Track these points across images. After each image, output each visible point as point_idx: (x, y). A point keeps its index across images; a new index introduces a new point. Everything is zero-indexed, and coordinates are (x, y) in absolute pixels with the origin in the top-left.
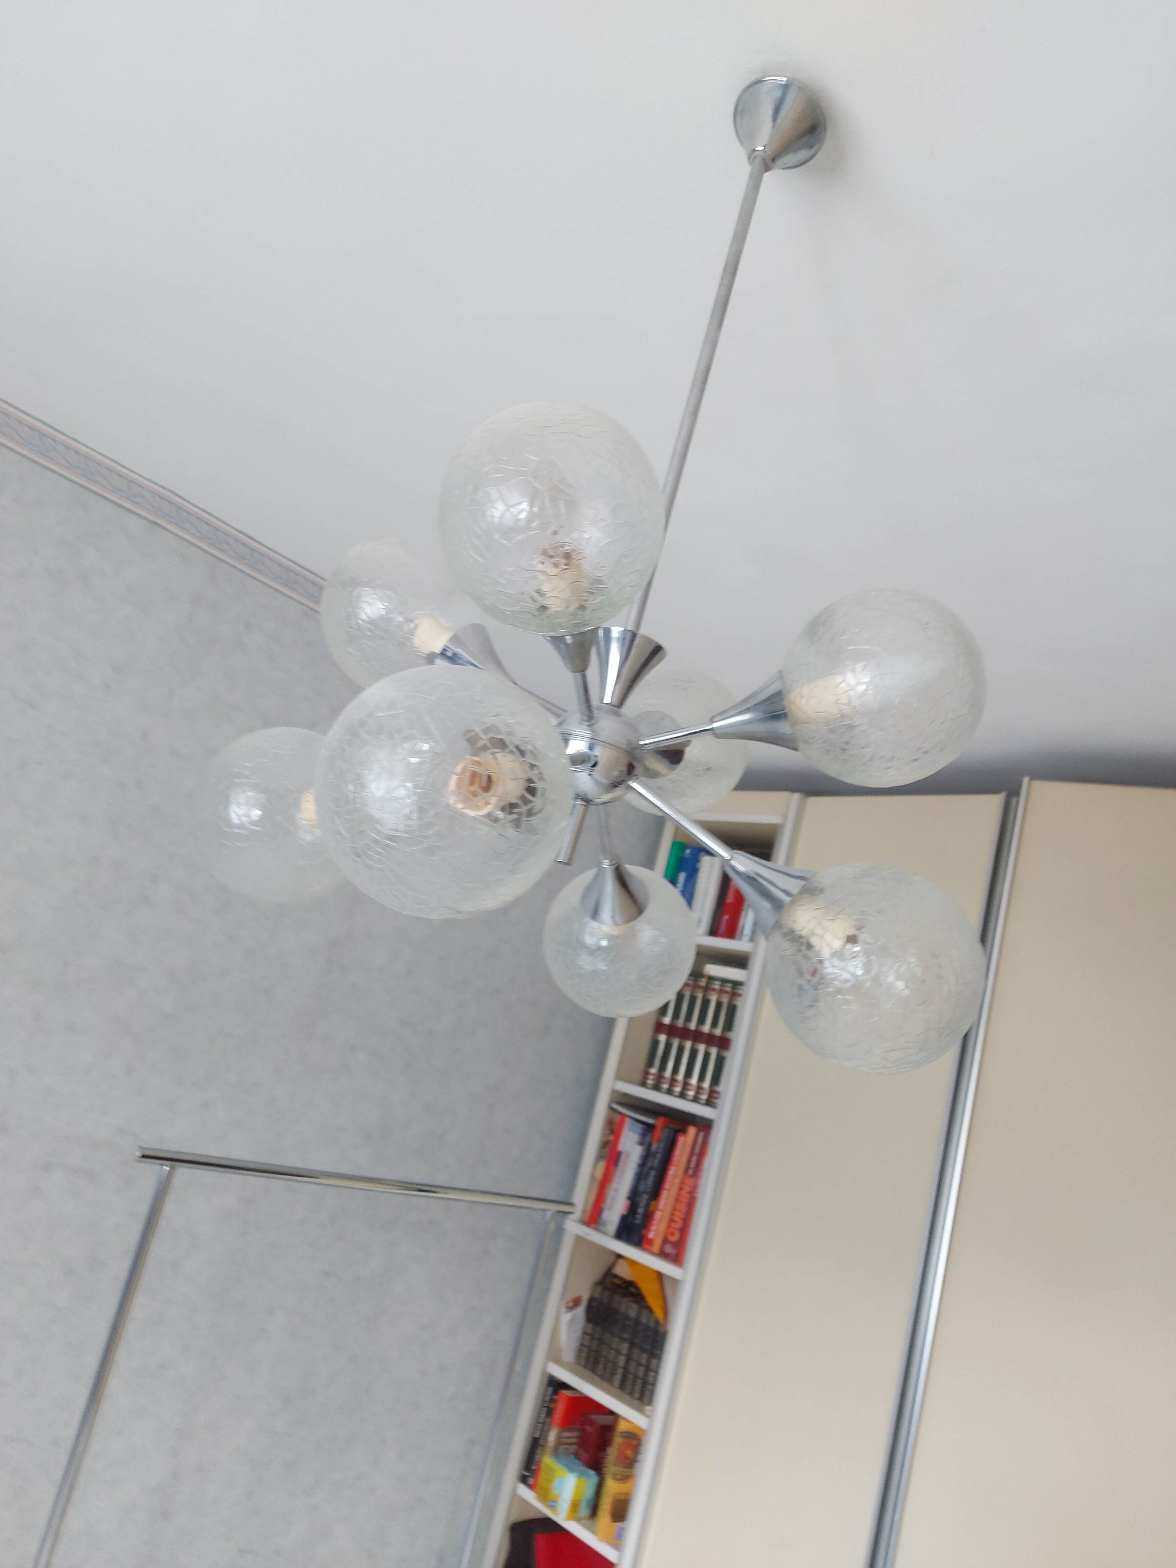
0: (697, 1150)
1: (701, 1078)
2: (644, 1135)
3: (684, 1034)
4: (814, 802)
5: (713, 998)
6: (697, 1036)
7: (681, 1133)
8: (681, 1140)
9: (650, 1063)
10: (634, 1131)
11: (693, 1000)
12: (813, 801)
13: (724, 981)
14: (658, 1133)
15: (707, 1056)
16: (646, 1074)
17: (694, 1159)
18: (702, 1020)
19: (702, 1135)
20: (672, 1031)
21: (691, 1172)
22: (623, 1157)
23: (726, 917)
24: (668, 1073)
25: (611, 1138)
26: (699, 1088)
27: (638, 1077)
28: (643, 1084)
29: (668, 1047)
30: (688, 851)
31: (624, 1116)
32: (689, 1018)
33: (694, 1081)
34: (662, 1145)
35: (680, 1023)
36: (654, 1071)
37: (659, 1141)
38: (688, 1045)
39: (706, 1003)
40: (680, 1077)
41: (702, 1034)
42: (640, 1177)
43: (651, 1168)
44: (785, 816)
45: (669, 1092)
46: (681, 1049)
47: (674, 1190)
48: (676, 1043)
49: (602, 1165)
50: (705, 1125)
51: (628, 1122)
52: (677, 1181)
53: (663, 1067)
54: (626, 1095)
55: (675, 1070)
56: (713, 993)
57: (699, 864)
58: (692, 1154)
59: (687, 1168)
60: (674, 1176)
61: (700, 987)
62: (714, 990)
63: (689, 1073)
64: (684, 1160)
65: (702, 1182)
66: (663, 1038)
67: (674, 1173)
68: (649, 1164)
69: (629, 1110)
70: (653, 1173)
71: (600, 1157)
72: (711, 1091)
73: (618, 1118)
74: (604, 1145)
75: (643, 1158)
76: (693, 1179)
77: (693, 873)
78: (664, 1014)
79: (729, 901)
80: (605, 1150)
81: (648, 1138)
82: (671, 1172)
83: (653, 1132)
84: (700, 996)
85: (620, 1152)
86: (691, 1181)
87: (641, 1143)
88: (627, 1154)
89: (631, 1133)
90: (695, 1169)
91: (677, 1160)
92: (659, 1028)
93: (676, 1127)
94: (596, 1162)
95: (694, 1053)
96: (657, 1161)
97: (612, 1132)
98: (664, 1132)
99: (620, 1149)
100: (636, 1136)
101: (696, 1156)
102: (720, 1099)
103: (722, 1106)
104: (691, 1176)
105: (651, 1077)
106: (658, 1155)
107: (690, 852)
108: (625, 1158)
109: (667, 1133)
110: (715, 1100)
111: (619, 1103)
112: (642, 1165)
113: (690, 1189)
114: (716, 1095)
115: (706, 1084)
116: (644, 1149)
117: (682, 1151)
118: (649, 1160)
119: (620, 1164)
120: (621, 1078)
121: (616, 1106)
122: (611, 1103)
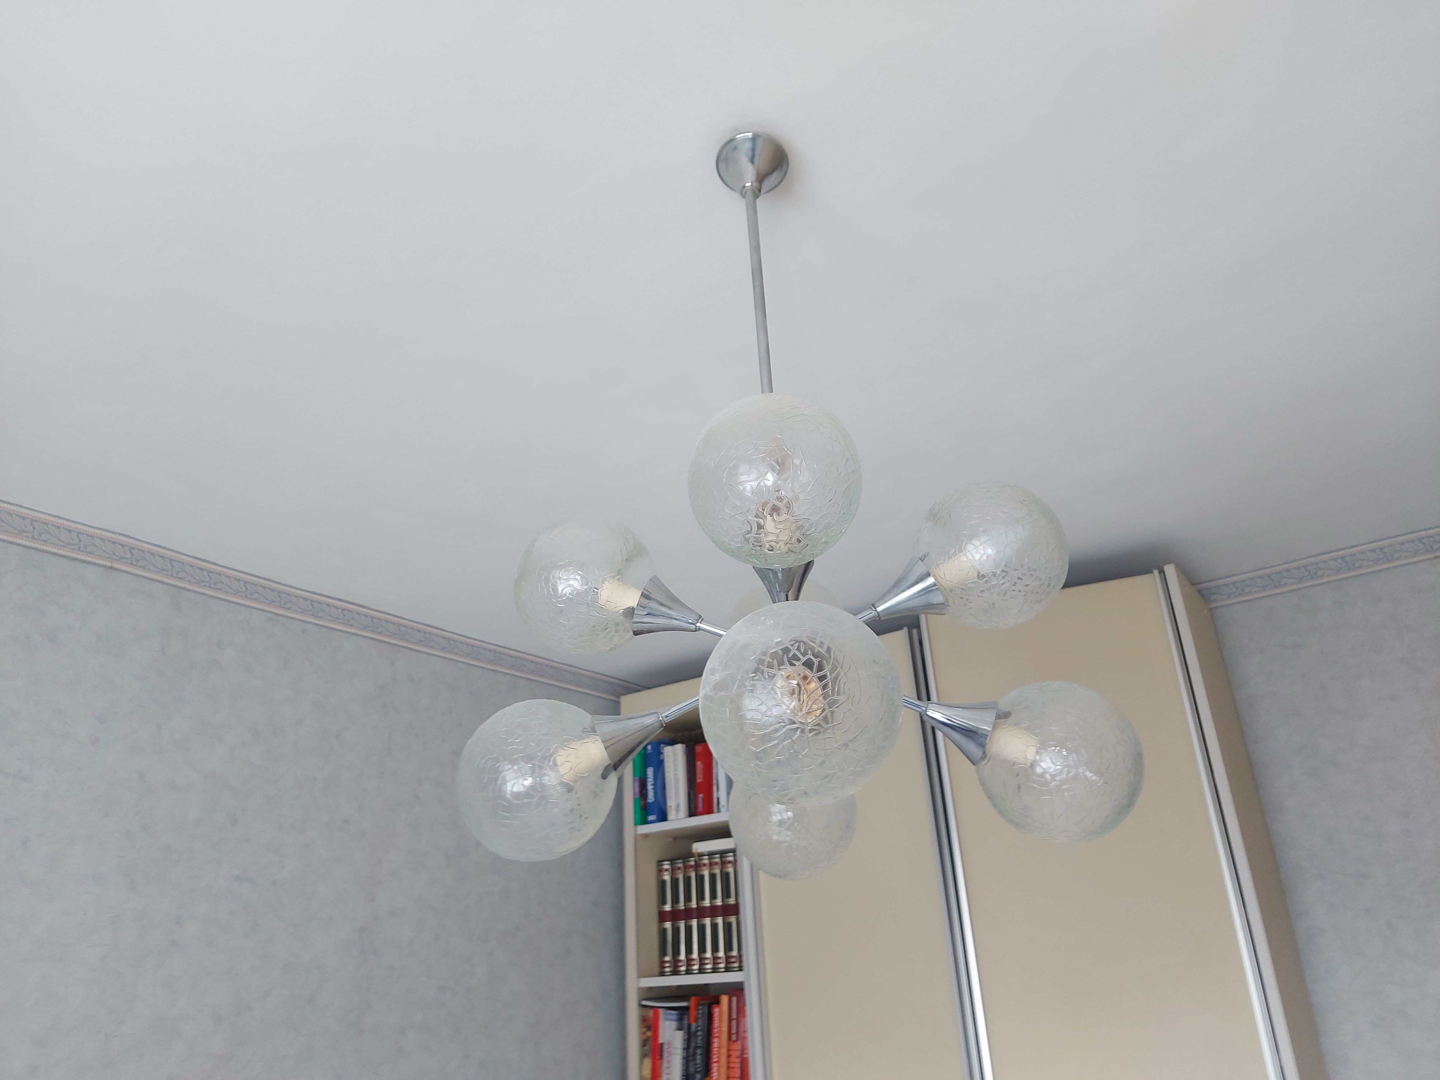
0: (734, 1016)
1: (715, 949)
2: (680, 1020)
3: (688, 914)
5: (706, 873)
6: (701, 913)
7: (715, 1005)
8: (716, 1011)
9: (663, 952)
10: (671, 1020)
11: (688, 881)
13: (711, 854)
14: (693, 1013)
15: (714, 927)
16: (662, 962)
17: (734, 1023)
18: (701, 897)
19: (734, 999)
20: (675, 916)
21: (734, 1037)
22: (665, 1047)
23: (701, 795)
24: (682, 957)
25: (649, 1034)
26: (715, 959)
27: (656, 969)
28: (662, 974)
29: (676, 931)
30: (649, 748)
31: (655, 1009)
32: (688, 898)
33: (708, 954)
34: (700, 1023)
35: (681, 906)
36: (668, 958)
37: (696, 1020)
38: (694, 923)
39: (700, 879)
40: (695, 955)
41: (704, 908)
42: (688, 1059)
43: (696, 1047)
45: (689, 972)
46: (689, 930)
47: (724, 1060)
48: (682, 925)
49: (648, 1063)
50: (737, 990)
51: (661, 1011)
52: (724, 1051)
53: (676, 952)
54: (651, 989)
55: (689, 950)
56: (705, 868)
57: (663, 755)
58: (730, 1020)
59: (730, 1034)
60: (719, 1047)
61: (691, 866)
62: (705, 865)
63: (702, 949)
64: (725, 1029)
65: (749, 1043)
66: (668, 925)
67: (720, 1045)
68: (693, 1045)
69: (660, 1002)
70: (699, 1051)
71: (643, 1056)
72: (728, 958)
73: (651, 1013)
74: (644, 1043)
75: (686, 1042)
76: (739, 1042)
77: (659, 765)
78: (663, 902)
79: (699, 780)
80: (646, 1048)
81: (686, 1022)
82: (715, 1045)
83: (688, 1014)
84: (693, 875)
85: (662, 1044)
86: (738, 1046)
87: (680, 1029)
88: (669, 1043)
89: (668, 1023)
90: (737, 1033)
91: (717, 1032)
92: (662, 917)
93: (707, 1001)
94: (641, 1063)
95: (702, 929)
96: (700, 1038)
97: (649, 1028)
98: (698, 1010)
99: (661, 1041)
100: (674, 1024)
101: (735, 1021)
102: (741, 962)
103: (745, 967)
104: (737, 1040)
105: (667, 965)
106: (699, 1033)
107: (652, 747)
108: (668, 1048)
109: (703, 1010)
110: (736, 965)
111: (646, 999)
112: (686, 1049)
113: (738, 1053)
114: (733, 960)
115: (721, 954)
116: (684, 1033)
117: (720, 1021)
118: (693, 1040)
119: (665, 1055)
120: (641, 975)
121: (645, 1003)
122: (640, 1001)
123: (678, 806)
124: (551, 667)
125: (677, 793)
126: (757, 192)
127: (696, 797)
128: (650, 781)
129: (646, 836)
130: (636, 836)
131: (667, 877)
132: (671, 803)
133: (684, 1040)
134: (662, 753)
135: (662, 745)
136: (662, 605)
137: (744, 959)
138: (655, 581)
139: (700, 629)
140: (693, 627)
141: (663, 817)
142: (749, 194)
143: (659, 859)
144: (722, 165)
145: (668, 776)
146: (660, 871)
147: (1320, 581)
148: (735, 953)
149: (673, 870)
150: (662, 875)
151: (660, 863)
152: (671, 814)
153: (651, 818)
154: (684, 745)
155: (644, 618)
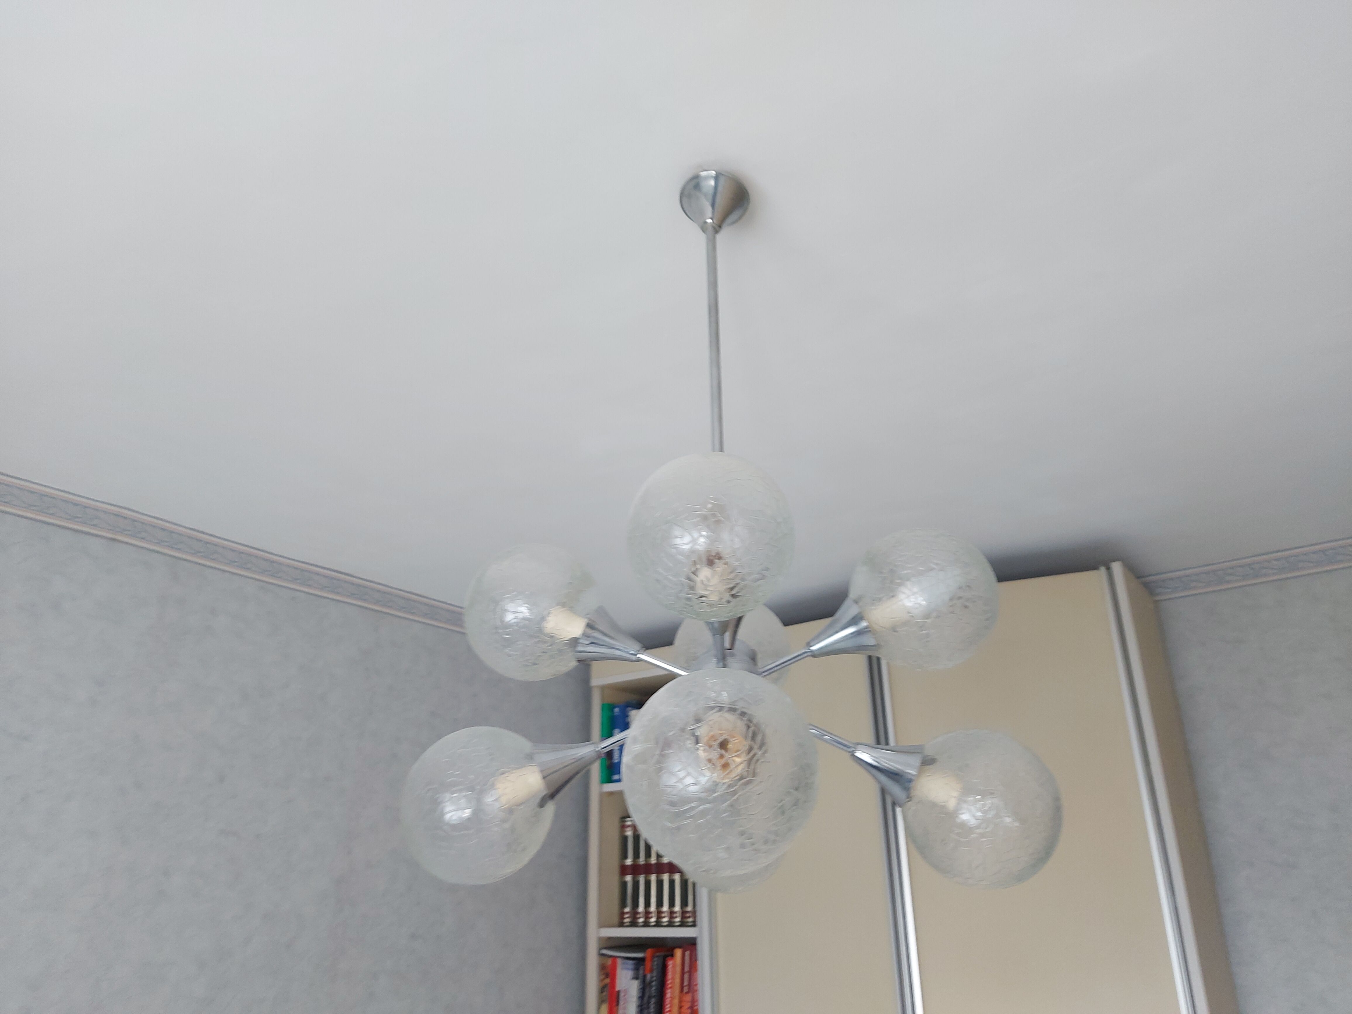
0: (687, 969)
1: (672, 904)
2: (636, 969)
3: (647, 869)
6: (660, 869)
7: (669, 958)
8: (670, 963)
9: (623, 904)
10: (628, 969)
14: (648, 964)
15: (672, 883)
16: (622, 914)
17: (686, 976)
19: (687, 953)
20: (635, 870)
21: (686, 989)
22: (622, 995)
24: (641, 909)
25: (607, 981)
26: (672, 913)
27: (616, 920)
28: (621, 925)
29: (636, 884)
30: (616, 710)
31: (615, 958)
33: (665, 908)
34: (655, 974)
35: (642, 861)
36: (628, 910)
37: (651, 971)
38: (653, 878)
40: (653, 908)
42: (642, 1007)
43: (651, 997)
45: (646, 924)
46: (648, 884)
47: (675, 1010)
49: (605, 1008)
50: (690, 944)
51: (619, 961)
52: (676, 1001)
53: (635, 904)
54: (610, 939)
55: (647, 904)
57: (630, 718)
58: (683, 973)
59: (682, 986)
60: (672, 998)
63: (660, 903)
64: (678, 980)
65: (699, 996)
66: (629, 878)
67: (672, 994)
68: (647, 994)
69: (618, 952)
70: (653, 1001)
71: (601, 1002)
72: (684, 913)
73: (609, 962)
74: (602, 989)
75: (641, 990)
76: (690, 995)
78: (625, 857)
80: (604, 994)
81: (641, 972)
82: (668, 995)
83: (644, 965)
85: (619, 992)
86: (688, 998)
87: (636, 978)
88: (626, 991)
89: (625, 972)
90: (689, 985)
91: (671, 983)
92: (624, 870)
93: (663, 954)
94: (599, 1008)
95: (660, 884)
96: (654, 988)
97: (607, 976)
98: (654, 961)
99: (617, 989)
100: (630, 973)
101: (688, 974)
102: (695, 917)
103: (698, 923)
104: (687, 993)
105: (626, 916)
106: (654, 983)
108: (624, 996)
109: (657, 961)
110: (691, 920)
111: (606, 948)
112: (641, 997)
113: (689, 1005)
114: (688, 915)
115: (677, 908)
116: (640, 982)
117: (674, 973)
118: (647, 990)
119: (621, 1002)
120: (602, 925)
121: (605, 952)
122: (601, 949)
126: (717, 227)
130: (601, 795)
131: (629, 833)
133: (639, 990)
134: (628, 716)
135: (628, 709)
136: (605, 634)
137: (698, 914)
138: (601, 611)
139: (640, 660)
140: (633, 657)
142: (710, 229)
143: (623, 816)
144: (685, 200)
146: (623, 827)
147: (1265, 579)
148: (689, 908)
150: (625, 831)
151: (623, 820)
153: (616, 777)
155: (586, 647)
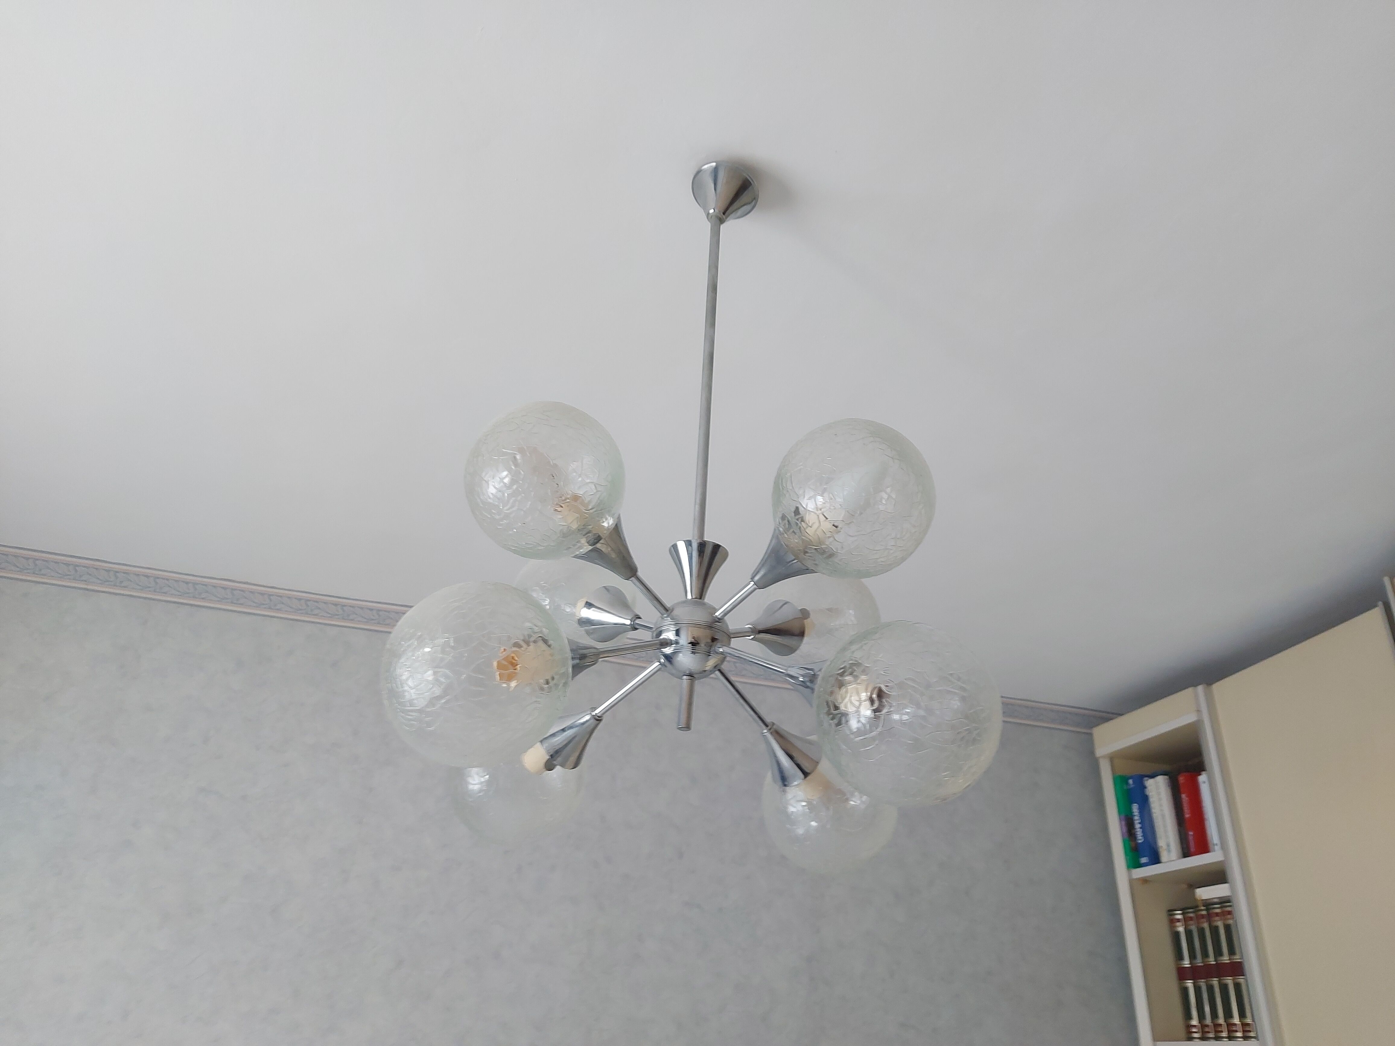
4: (1221, 688)
9: (1188, 1015)
11: (1201, 932)
12: (1217, 687)
16: (1189, 1027)
20: (1195, 973)
23: (1191, 833)
24: (1208, 1019)
27: (1182, 1032)
30: (1131, 781)
32: (1205, 954)
35: (1199, 962)
36: (1195, 1022)
39: (1215, 931)
41: (1224, 965)
44: (1199, 711)
45: (1217, 1039)
46: (1211, 990)
48: (1203, 984)
53: (1202, 1016)
55: (1215, 1014)
56: (1216, 918)
57: (1147, 790)
61: (1203, 916)
62: (1215, 914)
66: (1189, 984)
77: (1144, 801)
78: (1181, 957)
79: (1187, 816)
84: (1206, 925)
92: (1182, 974)
105: (1194, 1030)
107: (1133, 781)
110: (1252, 1034)
123: (1168, 845)
124: (1027, 707)
125: (1166, 831)
127: (1187, 835)
128: (1137, 820)
129: (1145, 881)
130: (1132, 882)
131: (1181, 929)
132: (1161, 843)
134: (1145, 787)
135: (1146, 778)
141: (1156, 859)
143: (1170, 909)
145: (1155, 813)
146: (1172, 922)
148: (1249, 1020)
149: (1186, 920)
150: (1175, 927)
151: (1171, 913)
152: (1164, 856)
153: (1144, 860)
154: (1166, 777)
